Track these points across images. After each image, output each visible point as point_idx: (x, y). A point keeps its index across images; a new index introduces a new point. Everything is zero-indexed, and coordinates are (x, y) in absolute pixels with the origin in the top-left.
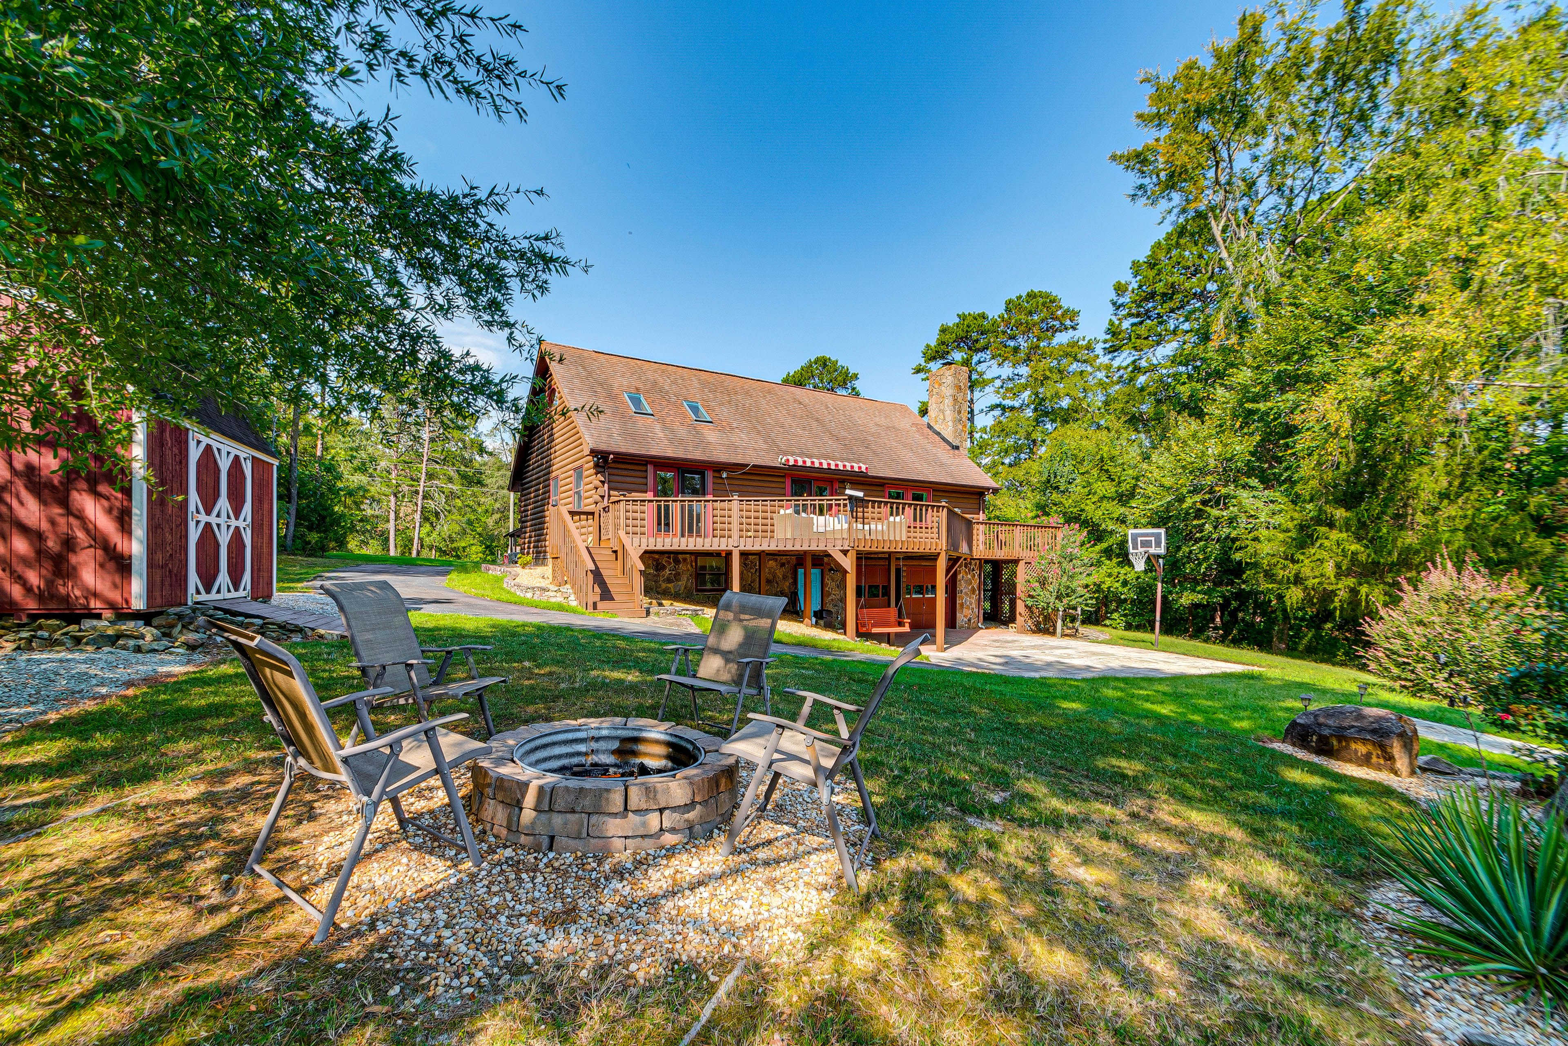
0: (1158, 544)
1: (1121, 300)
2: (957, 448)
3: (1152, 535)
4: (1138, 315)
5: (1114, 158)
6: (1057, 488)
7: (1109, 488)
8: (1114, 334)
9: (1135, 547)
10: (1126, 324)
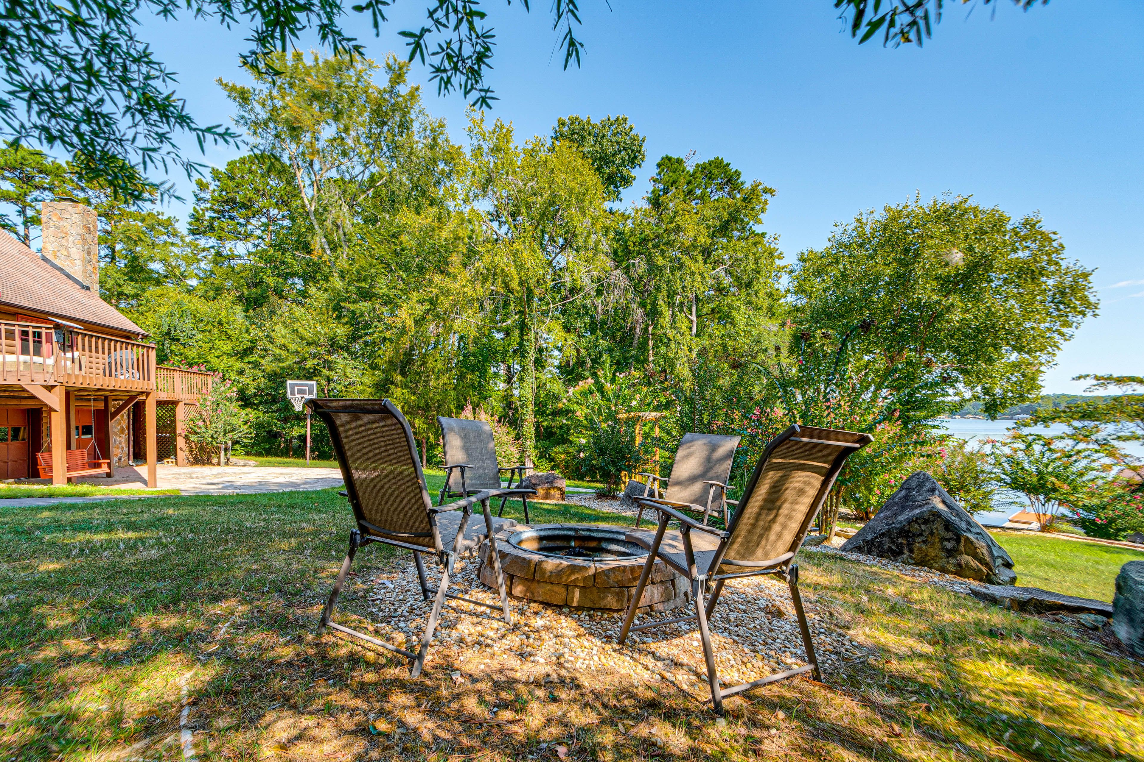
0: (311, 392)
1: (202, 195)
2: (88, 288)
3: (306, 385)
4: (218, 212)
5: (220, 82)
6: (178, 340)
7: (227, 347)
8: (198, 220)
9: (293, 393)
10: (208, 215)
